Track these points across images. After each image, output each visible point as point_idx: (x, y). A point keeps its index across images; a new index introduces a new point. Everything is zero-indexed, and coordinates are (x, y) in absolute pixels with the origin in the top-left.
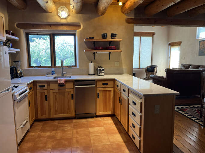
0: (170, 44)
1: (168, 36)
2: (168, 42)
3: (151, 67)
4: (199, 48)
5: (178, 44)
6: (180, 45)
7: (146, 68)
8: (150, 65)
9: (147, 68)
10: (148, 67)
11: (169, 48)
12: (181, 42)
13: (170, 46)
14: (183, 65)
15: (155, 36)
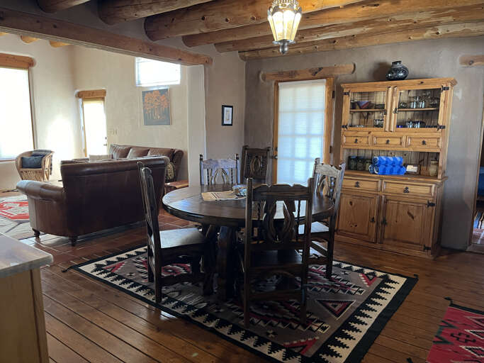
0: (80, 95)
1: (73, 73)
2: (76, 89)
3: (35, 155)
4: (144, 107)
5: (97, 95)
6: (103, 99)
7: (17, 158)
8: (32, 150)
9: (22, 158)
10: (23, 154)
11: (78, 103)
12: (104, 92)
13: (80, 100)
14: (113, 148)
15: (34, 68)
